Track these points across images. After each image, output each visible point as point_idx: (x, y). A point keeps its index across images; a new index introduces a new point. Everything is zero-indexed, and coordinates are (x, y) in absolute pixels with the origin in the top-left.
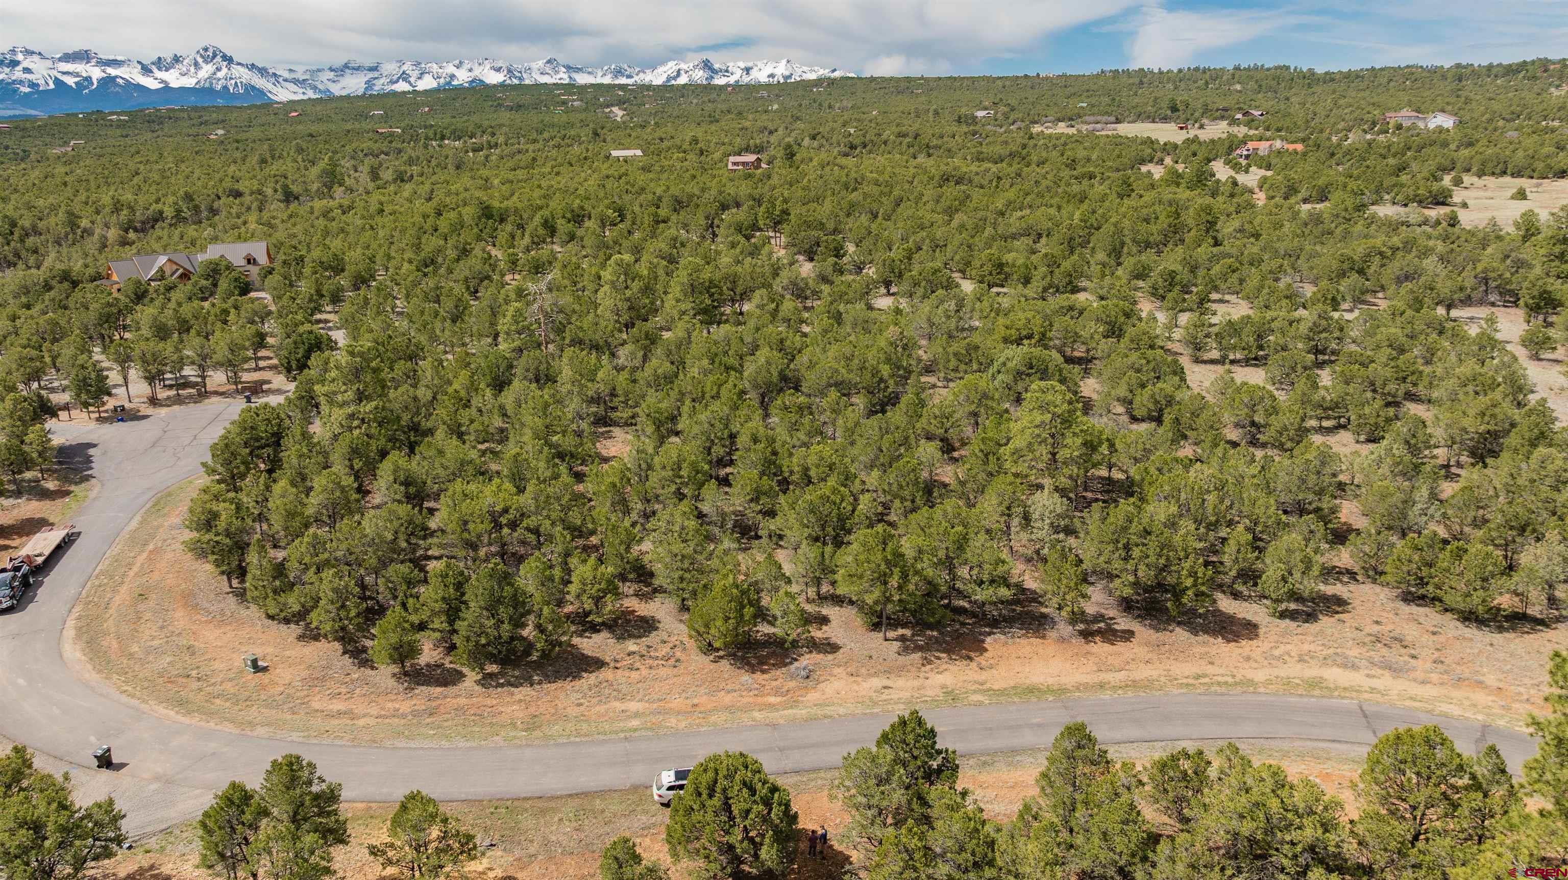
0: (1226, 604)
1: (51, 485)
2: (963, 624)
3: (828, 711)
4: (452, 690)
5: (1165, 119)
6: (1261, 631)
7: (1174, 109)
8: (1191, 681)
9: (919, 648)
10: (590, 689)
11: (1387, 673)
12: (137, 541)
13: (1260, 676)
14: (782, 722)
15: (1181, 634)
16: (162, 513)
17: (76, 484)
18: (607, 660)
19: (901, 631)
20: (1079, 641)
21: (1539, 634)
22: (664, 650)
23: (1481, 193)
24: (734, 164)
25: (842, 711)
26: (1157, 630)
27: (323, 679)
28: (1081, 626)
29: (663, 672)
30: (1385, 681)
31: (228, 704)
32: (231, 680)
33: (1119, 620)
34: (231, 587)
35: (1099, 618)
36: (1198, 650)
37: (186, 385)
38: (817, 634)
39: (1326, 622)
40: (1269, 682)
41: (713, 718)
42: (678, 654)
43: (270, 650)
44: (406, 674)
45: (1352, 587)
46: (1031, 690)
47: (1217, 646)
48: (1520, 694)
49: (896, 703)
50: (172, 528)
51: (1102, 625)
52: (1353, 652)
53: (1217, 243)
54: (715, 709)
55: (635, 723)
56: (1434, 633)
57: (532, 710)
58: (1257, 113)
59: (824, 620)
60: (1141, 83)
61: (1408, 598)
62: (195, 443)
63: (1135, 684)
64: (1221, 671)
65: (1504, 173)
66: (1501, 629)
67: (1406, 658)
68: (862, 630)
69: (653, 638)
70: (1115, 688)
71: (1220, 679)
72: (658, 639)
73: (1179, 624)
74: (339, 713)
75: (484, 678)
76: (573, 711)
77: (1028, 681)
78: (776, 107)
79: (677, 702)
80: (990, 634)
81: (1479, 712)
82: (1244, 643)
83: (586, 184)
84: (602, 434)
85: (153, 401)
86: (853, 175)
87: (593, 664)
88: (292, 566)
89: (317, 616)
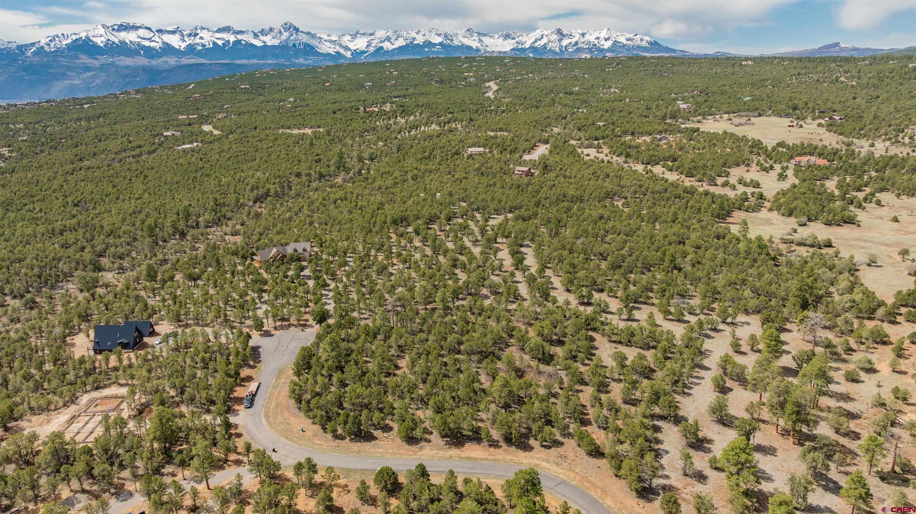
0: (531, 441)
1: (251, 363)
2: (462, 439)
4: (343, 441)
6: (534, 450)
8: (507, 461)
9: (449, 444)
10: (373, 445)
11: (555, 465)
13: (525, 461)
16: (281, 377)
17: (258, 363)
18: (379, 438)
19: (448, 439)
20: (488, 447)
22: (392, 437)
24: (518, 171)
26: (508, 446)
27: (316, 435)
28: (490, 443)
29: (390, 442)
31: (297, 439)
33: (500, 442)
34: (297, 406)
35: (496, 441)
36: (515, 453)
37: (284, 320)
42: (395, 438)
44: (334, 436)
45: (569, 440)
47: (521, 452)
49: (438, 457)
50: (283, 384)
51: (496, 443)
52: (552, 459)
54: (397, 454)
56: (577, 456)
57: (359, 449)
58: (838, 118)
59: (431, 433)
61: (579, 445)
62: (287, 349)
64: (516, 459)
66: (594, 457)
67: (563, 462)
68: (439, 437)
70: (489, 460)
71: (515, 461)
72: (392, 434)
73: (514, 445)
74: (319, 444)
75: (350, 439)
76: (367, 450)
77: (469, 456)
79: (390, 451)
80: (467, 442)
82: (527, 452)
84: (401, 356)
85: (275, 328)
87: (374, 438)
88: (312, 405)
89: (316, 420)
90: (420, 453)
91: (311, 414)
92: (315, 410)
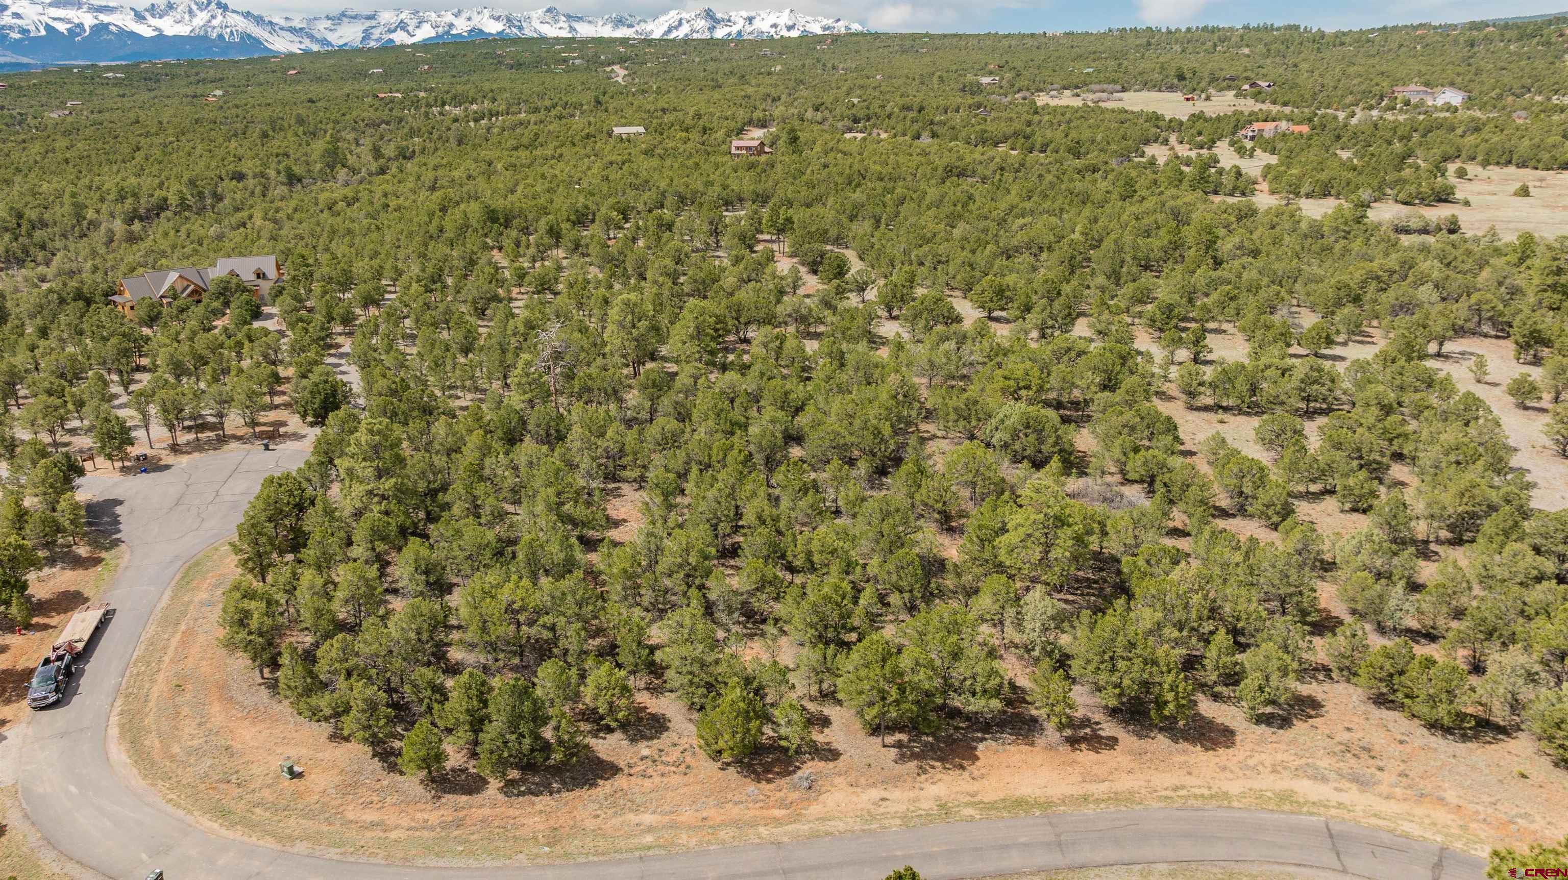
0: (1207, 707)
1: (83, 551)
2: (957, 728)
3: (831, 826)
4: (477, 798)
5: (1171, 88)
6: (1238, 738)
7: (1181, 77)
8: (1169, 793)
9: (914, 756)
10: (606, 798)
11: (1354, 787)
12: (170, 621)
13: (1234, 788)
14: (785, 839)
15: (1162, 741)
16: (191, 586)
17: (107, 549)
18: (622, 764)
19: (899, 736)
20: (1065, 748)
21: (1501, 744)
22: (674, 755)
23: (1484, 187)
24: (738, 148)
25: (841, 826)
26: (1140, 736)
27: (355, 786)
28: (1068, 732)
29: (675, 780)
30: (1352, 796)
31: (268, 814)
32: (269, 786)
33: (1104, 726)
34: (263, 678)
35: (1086, 722)
36: (1179, 759)
37: (203, 427)
38: (819, 737)
39: (1299, 727)
40: (1243, 795)
41: (722, 834)
42: (688, 759)
43: (304, 751)
44: (433, 781)
45: (1327, 686)
46: (1019, 804)
47: (1196, 754)
48: (1477, 812)
49: (893, 818)
50: (202, 604)
51: (1088, 730)
52: (1324, 763)
53: (1218, 263)
54: (723, 824)
55: (649, 839)
56: (1401, 742)
57: (552, 822)
58: (1264, 84)
59: (825, 722)
60: (1149, 44)
61: (1381, 701)
62: (217, 500)
63: (1116, 798)
64: (1198, 782)
65: (1509, 162)
66: (1465, 738)
67: (1373, 770)
68: (861, 734)
69: (666, 739)
70: (1097, 801)
71: (1197, 791)
72: (668, 742)
73: (1161, 730)
74: (373, 824)
75: (506, 786)
76: (590, 824)
77: (1017, 794)
78: (779, 68)
79: (687, 815)
80: (982, 740)
81: (1439, 832)
82: (1221, 751)
83: (589, 173)
84: (612, 490)
85: (175, 448)
86: (856, 167)
87: (608, 770)
88: (323, 669)
89: (349, 724)
90: (815, 809)
91: (324, 701)
92: (341, 683)
